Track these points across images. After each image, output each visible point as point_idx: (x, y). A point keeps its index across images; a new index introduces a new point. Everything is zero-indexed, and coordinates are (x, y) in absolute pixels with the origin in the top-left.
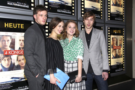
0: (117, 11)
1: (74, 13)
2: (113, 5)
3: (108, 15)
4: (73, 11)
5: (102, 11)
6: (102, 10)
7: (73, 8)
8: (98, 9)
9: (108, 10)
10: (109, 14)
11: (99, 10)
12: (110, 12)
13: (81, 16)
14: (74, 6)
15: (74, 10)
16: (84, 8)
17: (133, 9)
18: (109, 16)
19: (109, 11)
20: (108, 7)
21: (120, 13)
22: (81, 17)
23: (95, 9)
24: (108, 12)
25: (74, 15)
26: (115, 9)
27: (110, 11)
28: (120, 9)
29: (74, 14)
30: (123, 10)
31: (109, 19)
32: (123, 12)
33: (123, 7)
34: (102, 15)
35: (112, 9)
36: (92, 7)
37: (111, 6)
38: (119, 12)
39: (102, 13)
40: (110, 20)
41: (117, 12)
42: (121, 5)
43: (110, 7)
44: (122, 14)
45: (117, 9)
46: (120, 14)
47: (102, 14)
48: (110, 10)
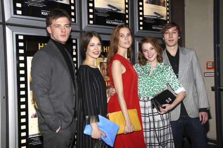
0: (155, 13)
1: (74, 17)
2: (147, 3)
3: (140, 21)
4: (73, 14)
5: (128, 14)
6: (127, 11)
7: (73, 8)
8: (120, 11)
9: (139, 11)
10: (141, 18)
11: (122, 12)
12: (142, 16)
13: (89, 23)
14: (74, 5)
15: (74, 11)
16: (93, 8)
17: (186, 8)
18: (141, 23)
19: (141, 13)
20: (139, 6)
21: (162, 17)
22: (89, 25)
23: (114, 9)
24: (140, 16)
25: (75, 22)
26: (152, 9)
27: (143, 14)
28: (162, 10)
29: (75, 20)
30: (167, 11)
31: (141, 28)
32: (167, 15)
33: (167, 7)
34: (127, 22)
35: (147, 9)
36: (109, 5)
37: (145, 5)
38: (159, 15)
39: (127, 16)
40: (143, 30)
41: (155, 15)
42: (162, 2)
43: (142, 6)
44: (164, 18)
45: (155, 9)
46: (162, 19)
47: (128, 19)
48: (142, 11)
